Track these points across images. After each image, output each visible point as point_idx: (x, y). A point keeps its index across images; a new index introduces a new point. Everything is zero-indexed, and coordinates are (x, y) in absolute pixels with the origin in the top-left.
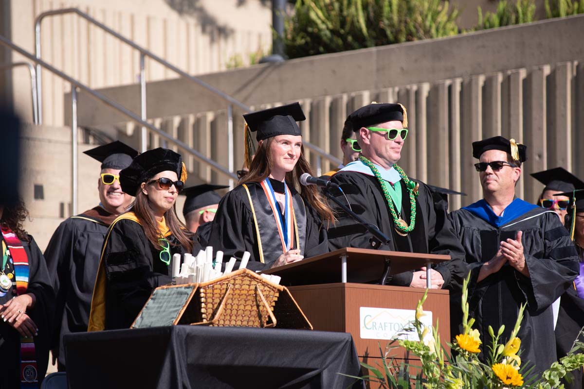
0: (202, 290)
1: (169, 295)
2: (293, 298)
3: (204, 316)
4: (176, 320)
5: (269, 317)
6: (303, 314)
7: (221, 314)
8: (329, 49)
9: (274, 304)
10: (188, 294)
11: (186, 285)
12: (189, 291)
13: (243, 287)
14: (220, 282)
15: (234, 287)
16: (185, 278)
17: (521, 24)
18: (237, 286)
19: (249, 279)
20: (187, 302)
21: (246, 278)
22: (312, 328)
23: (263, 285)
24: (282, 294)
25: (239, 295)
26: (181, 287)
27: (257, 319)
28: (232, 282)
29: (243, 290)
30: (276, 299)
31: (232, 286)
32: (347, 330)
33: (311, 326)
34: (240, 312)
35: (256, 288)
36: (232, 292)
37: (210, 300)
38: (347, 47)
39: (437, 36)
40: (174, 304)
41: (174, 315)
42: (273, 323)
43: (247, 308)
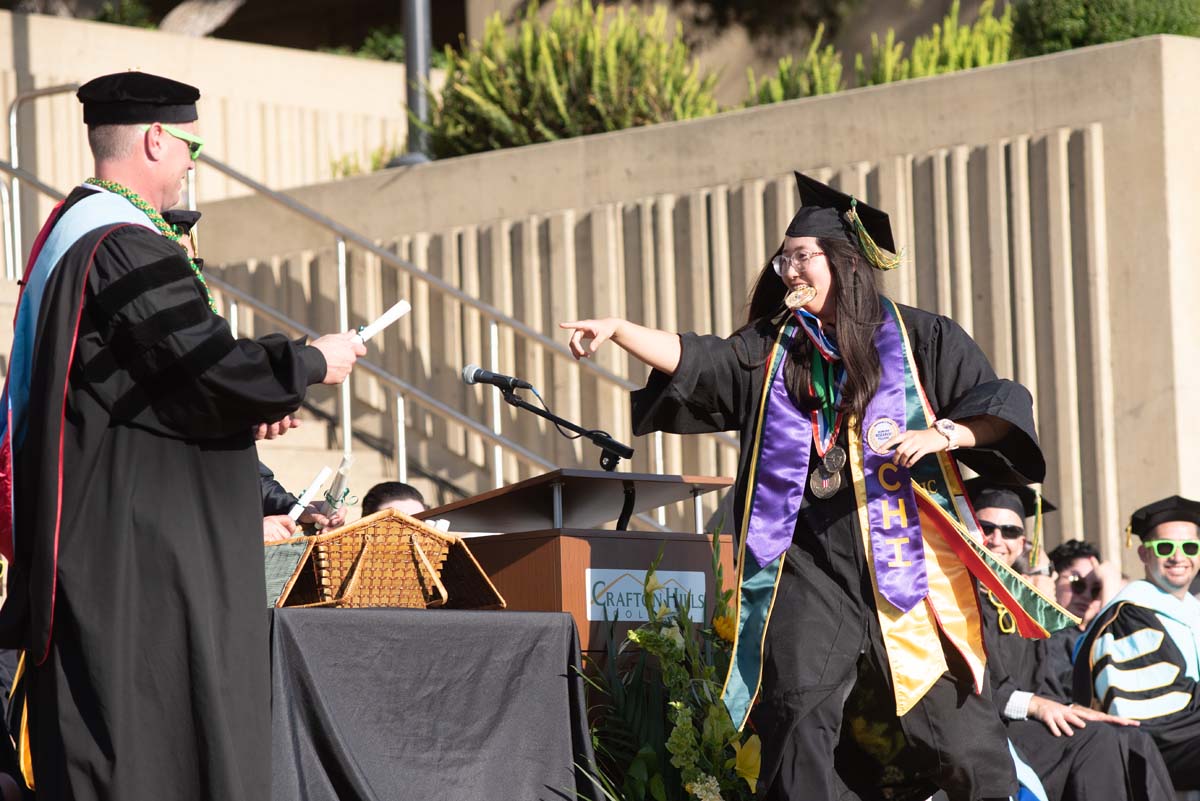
0: (322, 548)
2: (472, 556)
3: (326, 591)
4: (282, 598)
5: (435, 588)
7: (356, 588)
8: (506, 142)
9: (441, 566)
10: (299, 555)
12: (301, 549)
13: (390, 539)
14: (353, 532)
15: (375, 541)
17: (820, 96)
18: (380, 539)
19: (400, 527)
20: (298, 568)
21: (395, 525)
22: (505, 605)
23: (423, 535)
24: (454, 549)
25: (383, 552)
28: (371, 531)
29: (389, 544)
30: (445, 558)
31: (371, 539)
32: (564, 609)
33: (504, 602)
34: (385, 582)
35: (411, 540)
36: (372, 548)
37: (336, 564)
38: (536, 138)
39: (684, 118)
40: (275, 573)
41: (278, 589)
42: (441, 597)
43: (397, 574)
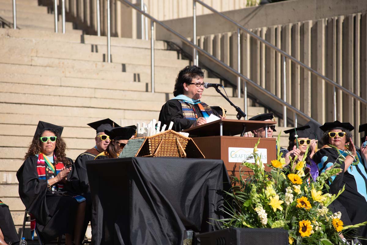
0: (149, 140)
1: (135, 142)
2: (195, 143)
3: (150, 152)
4: (137, 154)
5: (183, 153)
6: (200, 151)
7: (159, 151)
9: (185, 146)
10: (142, 142)
11: (142, 138)
12: (143, 140)
13: (170, 138)
14: (158, 136)
15: (165, 139)
16: (142, 134)
18: (167, 138)
19: (173, 135)
20: (142, 146)
21: (171, 134)
22: (205, 157)
23: (180, 137)
24: (190, 141)
25: (168, 142)
26: (140, 139)
27: (178, 153)
28: (164, 136)
29: (170, 140)
30: (186, 144)
31: (164, 138)
32: (222, 158)
33: (204, 157)
34: (168, 150)
35: (176, 139)
36: (164, 141)
37: (153, 145)
40: (136, 147)
41: (136, 152)
42: (185, 155)
43: (172, 148)
